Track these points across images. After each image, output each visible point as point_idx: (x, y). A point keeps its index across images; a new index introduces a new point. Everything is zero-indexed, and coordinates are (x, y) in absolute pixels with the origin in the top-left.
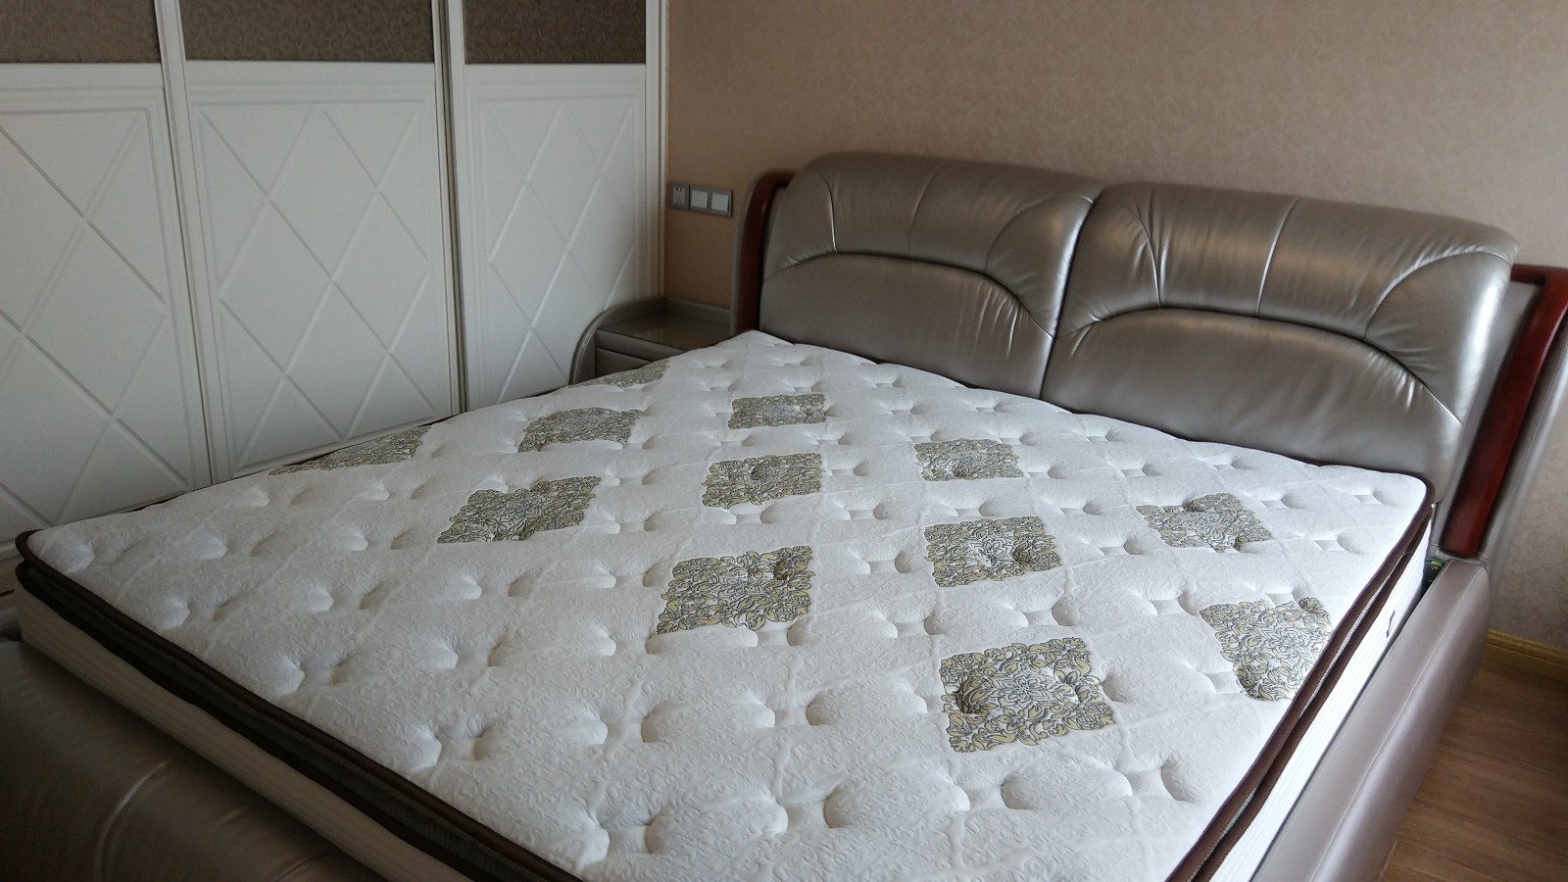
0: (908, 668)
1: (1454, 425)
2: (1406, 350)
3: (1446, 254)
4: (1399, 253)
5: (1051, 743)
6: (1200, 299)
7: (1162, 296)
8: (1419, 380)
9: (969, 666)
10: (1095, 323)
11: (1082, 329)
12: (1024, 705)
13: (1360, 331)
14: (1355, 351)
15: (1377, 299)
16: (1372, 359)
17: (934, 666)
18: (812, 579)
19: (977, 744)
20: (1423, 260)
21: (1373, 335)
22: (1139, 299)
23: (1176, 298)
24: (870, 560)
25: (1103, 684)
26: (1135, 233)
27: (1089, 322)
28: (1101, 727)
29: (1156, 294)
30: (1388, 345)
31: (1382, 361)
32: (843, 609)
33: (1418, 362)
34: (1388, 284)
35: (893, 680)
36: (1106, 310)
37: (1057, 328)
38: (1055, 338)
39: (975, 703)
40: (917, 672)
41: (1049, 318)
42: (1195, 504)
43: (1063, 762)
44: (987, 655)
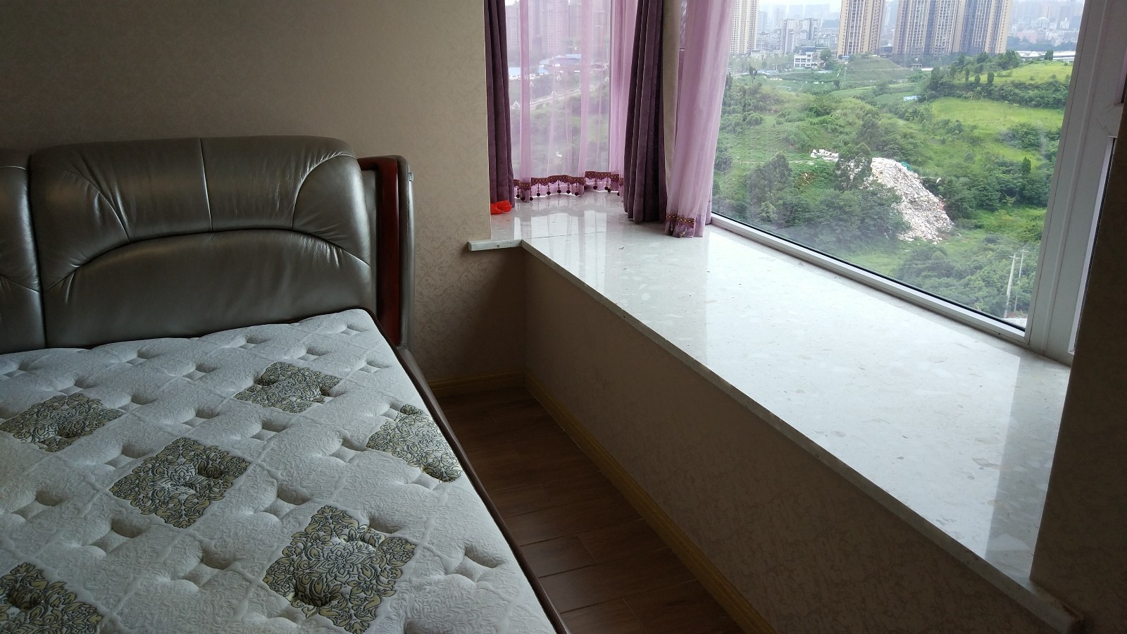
0: (246, 603)
1: (365, 267)
2: (323, 229)
3: (322, 161)
4: (293, 165)
5: (401, 585)
6: (164, 229)
7: (129, 232)
8: (337, 247)
9: (286, 571)
10: (76, 270)
11: (66, 277)
12: (355, 571)
13: (288, 224)
14: (291, 238)
15: (292, 201)
16: (304, 242)
17: (262, 588)
18: (66, 587)
19: (365, 619)
20: (310, 168)
21: (298, 225)
22: (111, 240)
23: (142, 232)
24: (91, 542)
25: (370, 526)
26: (86, 188)
27: (70, 270)
28: (413, 553)
29: (124, 234)
30: (311, 229)
31: (310, 242)
32: (131, 594)
33: (334, 235)
34: (295, 187)
35: (247, 619)
36: (83, 256)
37: (41, 284)
38: (42, 292)
39: (323, 594)
40: (255, 600)
41: (30, 276)
42: (266, 378)
43: (423, 591)
44: (288, 556)
